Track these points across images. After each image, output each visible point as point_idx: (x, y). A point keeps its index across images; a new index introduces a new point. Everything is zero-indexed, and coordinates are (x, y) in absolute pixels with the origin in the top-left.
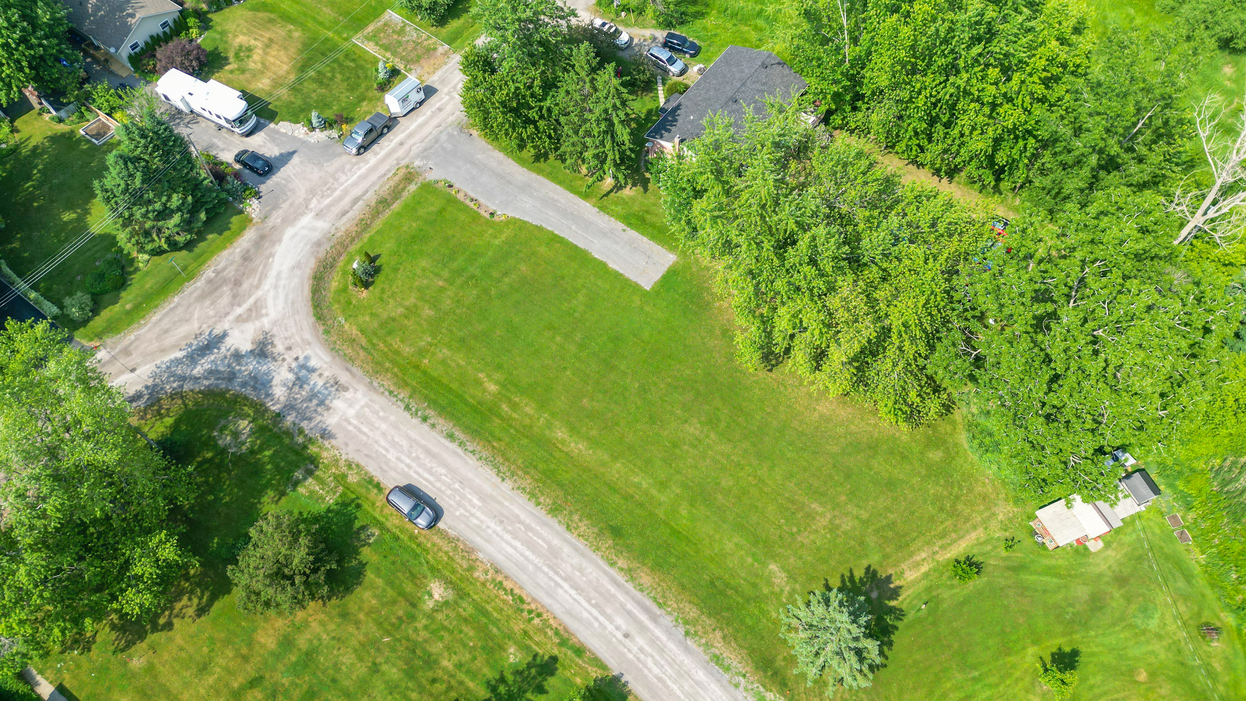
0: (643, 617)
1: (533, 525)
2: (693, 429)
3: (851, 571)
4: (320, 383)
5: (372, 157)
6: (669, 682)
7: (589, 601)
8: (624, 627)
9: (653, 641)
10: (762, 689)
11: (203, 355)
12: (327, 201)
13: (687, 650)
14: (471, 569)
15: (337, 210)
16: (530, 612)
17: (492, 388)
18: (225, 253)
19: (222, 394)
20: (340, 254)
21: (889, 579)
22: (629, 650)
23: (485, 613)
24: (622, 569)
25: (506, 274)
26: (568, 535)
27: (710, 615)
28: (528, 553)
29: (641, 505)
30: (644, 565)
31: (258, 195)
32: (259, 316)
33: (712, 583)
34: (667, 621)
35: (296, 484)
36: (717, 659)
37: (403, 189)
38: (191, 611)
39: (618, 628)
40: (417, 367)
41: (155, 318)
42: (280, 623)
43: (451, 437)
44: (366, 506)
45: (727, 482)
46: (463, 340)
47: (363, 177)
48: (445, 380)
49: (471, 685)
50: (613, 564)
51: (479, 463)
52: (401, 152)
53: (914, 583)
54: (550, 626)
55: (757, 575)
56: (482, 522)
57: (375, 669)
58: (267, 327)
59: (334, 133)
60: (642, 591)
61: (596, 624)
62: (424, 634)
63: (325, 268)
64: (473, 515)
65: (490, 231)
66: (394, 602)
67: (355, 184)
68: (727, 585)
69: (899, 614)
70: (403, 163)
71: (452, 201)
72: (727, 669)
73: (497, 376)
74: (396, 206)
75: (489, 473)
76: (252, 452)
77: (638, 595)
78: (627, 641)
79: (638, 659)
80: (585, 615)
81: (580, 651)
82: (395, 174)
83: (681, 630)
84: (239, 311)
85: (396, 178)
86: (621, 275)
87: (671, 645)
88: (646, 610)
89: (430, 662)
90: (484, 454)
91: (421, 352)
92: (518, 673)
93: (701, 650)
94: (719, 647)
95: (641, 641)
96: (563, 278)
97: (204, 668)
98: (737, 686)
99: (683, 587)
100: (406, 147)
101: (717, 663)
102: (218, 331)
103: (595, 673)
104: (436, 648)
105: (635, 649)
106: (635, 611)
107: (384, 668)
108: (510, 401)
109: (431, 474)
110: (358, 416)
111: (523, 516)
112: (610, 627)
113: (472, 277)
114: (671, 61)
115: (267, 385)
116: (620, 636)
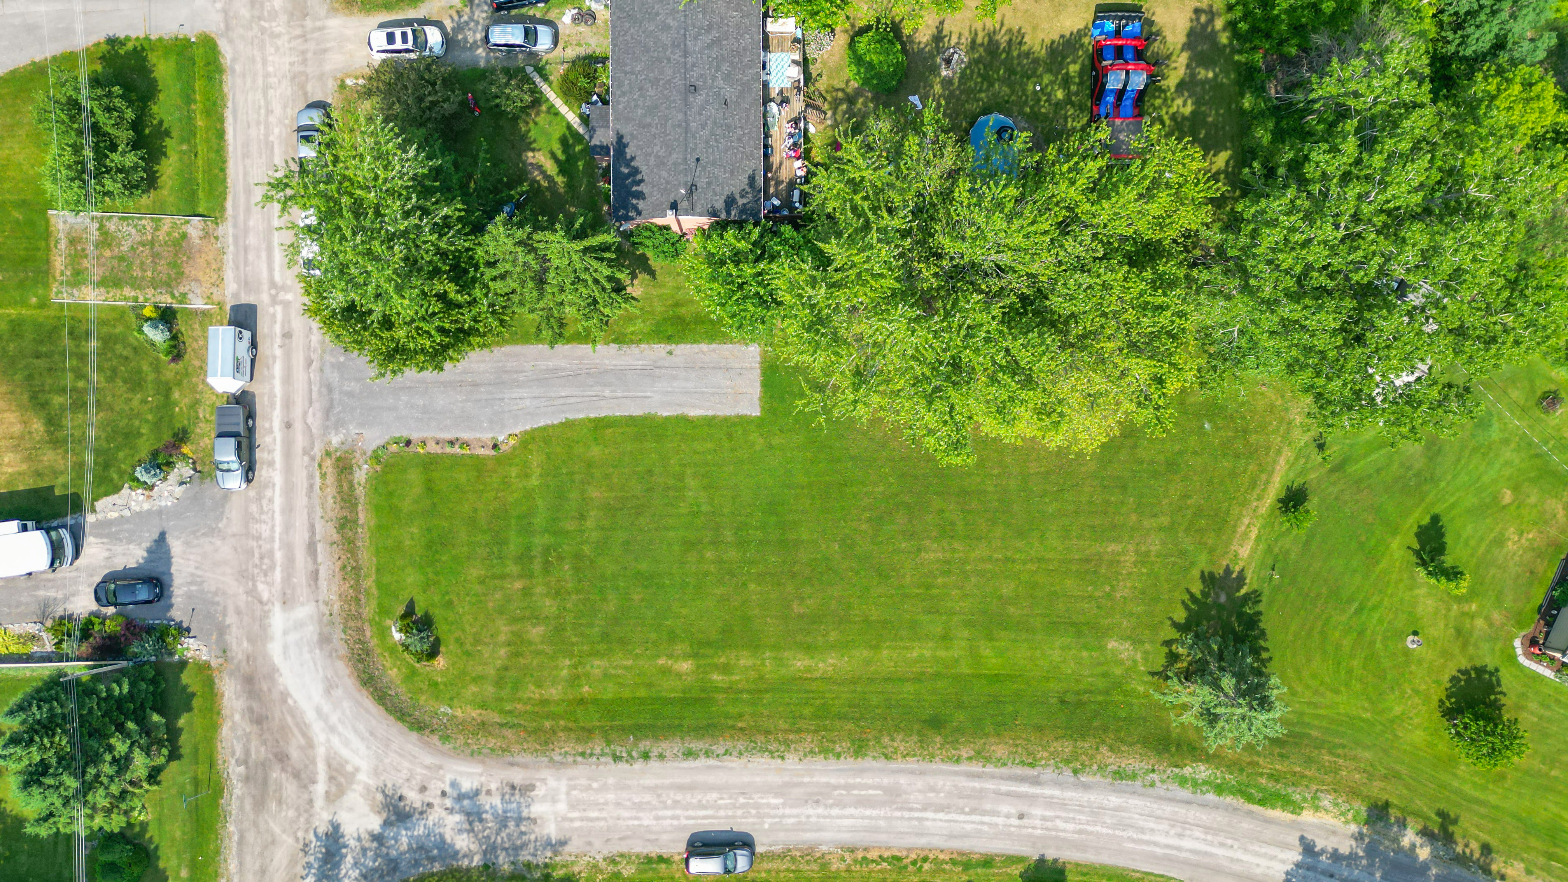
0: (1024, 788)
1: (851, 781)
2: (932, 554)
3: (1188, 591)
4: (496, 801)
5: (270, 472)
6: (1090, 828)
7: (963, 812)
8: (1013, 811)
9: (1049, 803)
10: (1176, 770)
11: (336, 866)
12: (278, 575)
13: (1086, 787)
14: (825, 866)
15: (301, 578)
16: (914, 862)
17: (685, 666)
18: (225, 730)
20: (360, 630)
21: (1228, 571)
22: (1034, 828)
24: (970, 758)
25: (581, 516)
26: (893, 765)
27: (1083, 737)
28: (868, 812)
29: (937, 675)
30: (987, 735)
31: (183, 631)
32: (351, 777)
33: (1063, 702)
34: (1048, 774)
36: (1119, 775)
37: (352, 487)
39: (1008, 816)
40: (582, 701)
41: (233, 866)
43: (689, 754)
45: (1007, 589)
46: (605, 636)
47: (289, 509)
48: (627, 693)
50: (958, 760)
51: (744, 760)
52: (300, 441)
53: (1251, 556)
54: (943, 862)
55: (1100, 664)
56: (797, 816)
58: (372, 782)
59: (183, 470)
60: (1005, 764)
61: (985, 828)
63: (361, 661)
64: (783, 816)
65: (514, 471)
67: (288, 527)
68: (1078, 693)
69: (1255, 597)
70: (318, 451)
71: (430, 463)
72: (1134, 776)
73: (680, 648)
74: (364, 517)
75: (761, 762)
77: (1004, 771)
78: (1025, 821)
79: (1047, 829)
80: (969, 827)
81: (988, 861)
82: (323, 476)
83: (1068, 773)
84: (320, 788)
85: (330, 480)
86: (714, 417)
87: (1069, 794)
88: (1022, 779)
90: (740, 746)
91: (573, 682)
93: (1098, 778)
94: (1112, 761)
95: (1038, 812)
96: (650, 472)
98: (1152, 785)
99: (1039, 729)
100: (298, 426)
101: (1122, 778)
102: (323, 828)
103: (1018, 870)
105: (1038, 823)
106: (1013, 788)
108: (717, 668)
109: (705, 808)
110: (573, 806)
111: (833, 781)
112: (1000, 820)
113: (547, 550)
114: (531, 35)
115: (442, 844)
116: (1015, 821)
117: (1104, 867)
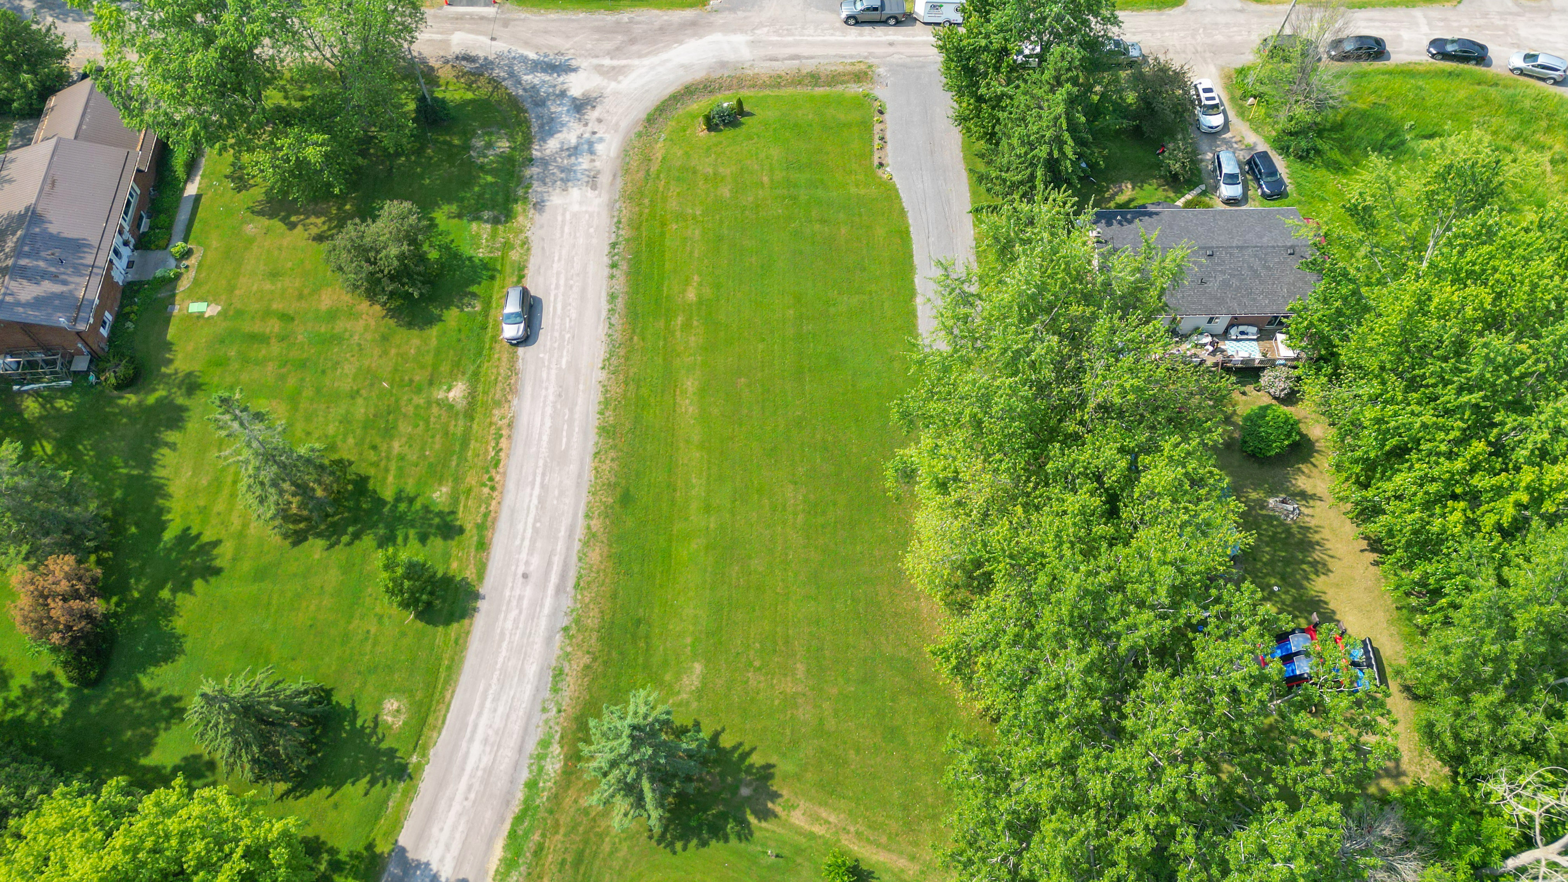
0: (554, 579)
1: (577, 423)
2: (793, 496)
3: (753, 749)
4: (585, 166)
5: (855, 34)
6: (505, 645)
7: (535, 521)
8: (532, 568)
9: (537, 604)
10: (557, 737)
11: (544, 71)
12: (775, 38)
13: (549, 640)
14: (498, 404)
15: (772, 51)
16: (491, 479)
17: (691, 295)
18: (656, 12)
19: (521, 110)
20: (729, 88)
21: (775, 796)
22: (512, 588)
23: (465, 443)
24: (589, 527)
25: (823, 221)
26: (588, 459)
27: (601, 639)
28: (545, 438)
29: (672, 502)
30: (610, 546)
32: (614, 79)
33: (639, 622)
34: (567, 603)
35: (478, 218)
36: (558, 674)
37: (843, 82)
38: (314, 231)
39: (527, 563)
40: (663, 224)
41: (552, 16)
42: (347, 298)
43: (612, 297)
44: (497, 283)
45: (758, 564)
46: (720, 239)
47: (825, 44)
48: (668, 256)
49: (390, 479)
50: (587, 516)
51: (604, 338)
52: (878, 51)
53: (793, 828)
54: (488, 505)
55: (678, 656)
56: (548, 379)
57: (354, 395)
58: (607, 92)
60: (580, 560)
61: (518, 542)
62: (411, 409)
63: (705, 87)
64: (549, 368)
65: (861, 177)
66: (423, 367)
67: (812, 44)
68: (647, 637)
69: (745, 833)
70: (871, 61)
71: (866, 126)
72: (555, 690)
73: (708, 292)
74: (820, 91)
75: (600, 351)
76: (482, 167)
77: (574, 558)
78: (520, 579)
79: (510, 601)
80: (520, 527)
81: (483, 545)
82: (853, 64)
83: (565, 622)
84: (607, 62)
85: (849, 68)
86: (915, 316)
87: (543, 623)
88: (563, 577)
89: (389, 432)
90: (617, 336)
91: (681, 217)
92: (426, 509)
93: (557, 652)
94: (573, 669)
95: (528, 592)
96: (864, 269)
97: (274, 275)
98: (544, 710)
99: (614, 596)
100: (892, 50)
101: (555, 676)
102: (574, 63)
103: (470, 573)
104: (404, 428)
105: (517, 592)
106: (555, 568)
107: (360, 401)
108: (689, 319)
109: (564, 308)
110: (575, 215)
111: (579, 409)
112: (524, 556)
113: (794, 198)
114: (1232, 179)
115: (552, 133)
116: (521, 569)
117: (462, 660)
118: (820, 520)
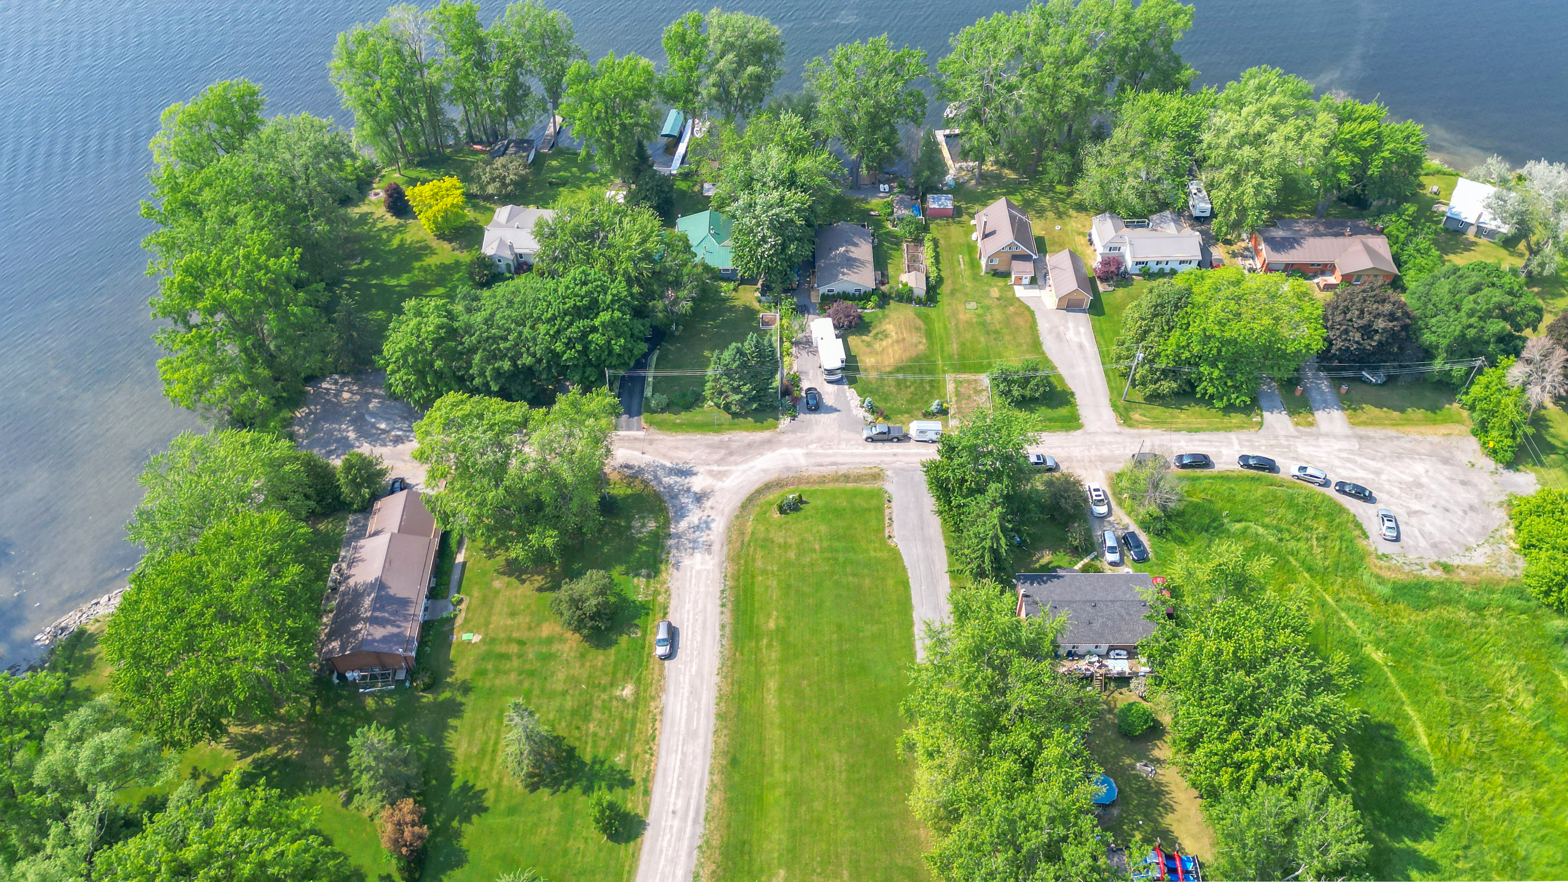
0: (691, 814)
1: (702, 711)
2: (839, 760)
4: (704, 538)
5: (871, 448)
6: (663, 857)
7: (679, 776)
8: (678, 807)
9: (681, 830)
11: (676, 474)
12: (820, 451)
13: (690, 854)
14: (653, 698)
15: (819, 460)
16: (651, 749)
17: (772, 625)
18: (745, 433)
19: (662, 501)
20: (793, 485)
22: (666, 820)
23: (633, 726)
24: (712, 780)
25: (854, 575)
26: (710, 735)
27: (721, 854)
28: (683, 721)
29: (763, 764)
30: (725, 793)
31: (794, 418)
32: (720, 479)
33: (744, 843)
34: (700, 830)
35: (637, 575)
36: (696, 876)
37: (866, 480)
38: (537, 585)
39: (675, 804)
40: (753, 577)
41: (680, 437)
42: (558, 629)
43: (723, 627)
44: (650, 618)
45: (818, 805)
46: (789, 586)
47: (853, 455)
48: (757, 598)
49: (589, 749)
50: (711, 773)
51: (718, 654)
52: (888, 459)
54: (649, 766)
55: (769, 865)
56: (684, 682)
57: (564, 693)
58: (717, 488)
59: (870, 418)
60: (707, 802)
61: (668, 790)
62: (599, 703)
63: (777, 484)
64: (684, 675)
65: (877, 545)
66: (606, 674)
67: (845, 455)
68: (750, 853)
70: (882, 466)
71: (880, 510)
73: (782, 622)
74: (850, 486)
75: (717, 663)
76: (639, 541)
77: (703, 801)
78: (671, 815)
79: (665, 829)
80: (670, 780)
81: (647, 792)
82: (871, 468)
83: (699, 842)
84: (715, 468)
85: (868, 471)
86: (914, 640)
87: (686, 843)
88: (697, 813)
89: (587, 718)
90: (726, 653)
91: (764, 572)
92: (612, 768)
93: (696, 862)
94: (706, 873)
95: (676, 823)
96: (880, 607)
97: (513, 614)
99: (729, 826)
100: (895, 459)
101: (694, 877)
102: (695, 469)
103: (640, 810)
104: (597, 715)
105: (669, 823)
106: (692, 807)
107: (568, 697)
108: (771, 641)
109: (692, 634)
110: (699, 572)
111: (704, 702)
112: (672, 799)
113: (836, 559)
114: (1112, 550)
115: (683, 516)
116: (671, 808)
117: (637, 867)
118: (857, 776)
